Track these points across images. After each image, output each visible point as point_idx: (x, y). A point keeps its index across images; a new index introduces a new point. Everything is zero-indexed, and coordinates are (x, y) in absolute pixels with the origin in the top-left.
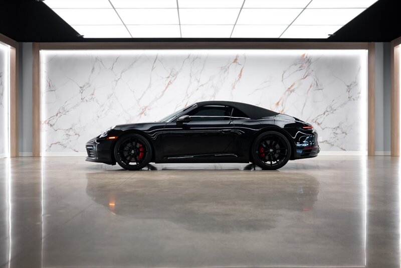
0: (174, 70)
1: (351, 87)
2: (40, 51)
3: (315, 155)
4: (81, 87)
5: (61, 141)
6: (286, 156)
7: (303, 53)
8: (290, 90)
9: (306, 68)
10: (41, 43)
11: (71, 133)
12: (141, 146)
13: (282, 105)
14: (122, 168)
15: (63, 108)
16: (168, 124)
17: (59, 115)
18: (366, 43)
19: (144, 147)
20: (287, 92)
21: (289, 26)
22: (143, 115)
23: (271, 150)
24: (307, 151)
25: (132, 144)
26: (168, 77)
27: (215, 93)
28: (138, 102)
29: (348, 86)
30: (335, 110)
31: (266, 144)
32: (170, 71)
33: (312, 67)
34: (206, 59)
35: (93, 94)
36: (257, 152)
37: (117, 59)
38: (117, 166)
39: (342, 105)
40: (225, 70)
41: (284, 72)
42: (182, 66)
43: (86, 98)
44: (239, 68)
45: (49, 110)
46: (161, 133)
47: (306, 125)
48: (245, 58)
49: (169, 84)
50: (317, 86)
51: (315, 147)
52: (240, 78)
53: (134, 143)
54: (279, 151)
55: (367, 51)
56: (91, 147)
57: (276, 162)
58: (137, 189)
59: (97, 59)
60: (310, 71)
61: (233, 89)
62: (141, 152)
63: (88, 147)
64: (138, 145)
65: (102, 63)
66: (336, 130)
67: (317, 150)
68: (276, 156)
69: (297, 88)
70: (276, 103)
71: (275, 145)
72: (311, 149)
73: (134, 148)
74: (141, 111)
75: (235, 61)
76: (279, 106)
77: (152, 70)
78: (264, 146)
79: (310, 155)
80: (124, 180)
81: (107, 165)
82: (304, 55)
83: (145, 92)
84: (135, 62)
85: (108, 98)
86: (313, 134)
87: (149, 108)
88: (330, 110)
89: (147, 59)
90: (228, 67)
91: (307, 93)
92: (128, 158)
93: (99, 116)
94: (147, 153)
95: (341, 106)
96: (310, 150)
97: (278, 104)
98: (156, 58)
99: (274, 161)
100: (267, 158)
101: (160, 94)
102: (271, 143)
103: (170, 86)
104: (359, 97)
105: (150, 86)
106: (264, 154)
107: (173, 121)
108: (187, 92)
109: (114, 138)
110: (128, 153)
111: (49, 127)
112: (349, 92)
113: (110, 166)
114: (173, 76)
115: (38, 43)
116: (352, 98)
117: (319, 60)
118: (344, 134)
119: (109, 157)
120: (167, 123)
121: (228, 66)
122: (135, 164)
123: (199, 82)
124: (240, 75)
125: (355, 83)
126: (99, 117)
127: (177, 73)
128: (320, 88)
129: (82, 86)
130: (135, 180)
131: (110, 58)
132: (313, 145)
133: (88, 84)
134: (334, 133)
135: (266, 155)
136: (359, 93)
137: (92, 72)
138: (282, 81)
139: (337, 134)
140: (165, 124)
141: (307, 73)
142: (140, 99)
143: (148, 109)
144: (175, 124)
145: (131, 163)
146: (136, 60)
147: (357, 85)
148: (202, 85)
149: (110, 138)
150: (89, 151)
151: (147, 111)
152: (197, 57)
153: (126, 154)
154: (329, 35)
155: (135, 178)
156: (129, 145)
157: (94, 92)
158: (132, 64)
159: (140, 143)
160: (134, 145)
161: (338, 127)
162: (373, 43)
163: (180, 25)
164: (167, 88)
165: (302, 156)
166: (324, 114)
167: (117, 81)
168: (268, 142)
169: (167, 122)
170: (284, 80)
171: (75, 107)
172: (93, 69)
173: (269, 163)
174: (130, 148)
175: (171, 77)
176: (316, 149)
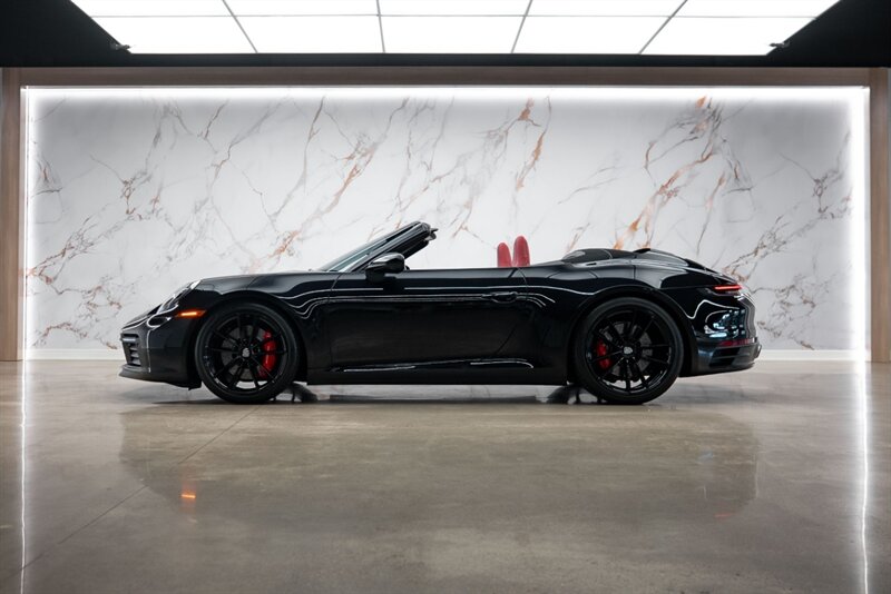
0: (365, 140)
1: (827, 182)
2: (22, 90)
3: (746, 364)
4: (126, 183)
5: (72, 321)
6: (669, 368)
7: (701, 97)
8: (667, 191)
9: (708, 134)
10: (23, 69)
11: (100, 299)
12: (269, 336)
13: (646, 231)
14: (214, 397)
15: (80, 236)
16: (341, 278)
17: (68, 253)
18: (864, 71)
19: (277, 339)
20: (659, 197)
21: (670, 18)
22: (285, 254)
23: (628, 350)
24: (724, 352)
25: (243, 330)
26: (351, 158)
27: (471, 199)
28: (273, 221)
29: (817, 181)
30: (785, 243)
31: (613, 332)
32: (354, 142)
33: (723, 131)
34: (449, 112)
35: (156, 201)
36: (589, 355)
37: (219, 110)
38: (204, 392)
39: (803, 230)
40: (497, 138)
41: (651, 145)
42: (388, 128)
43: (140, 211)
44: (534, 134)
45: (44, 240)
46: (324, 300)
47: (723, 282)
48: (550, 108)
49: (351, 175)
50: (737, 180)
51: (749, 341)
52: (536, 159)
53: (250, 328)
54: (650, 352)
55: (867, 90)
56: (133, 340)
57: (640, 382)
58: (238, 471)
59: (169, 111)
60: (718, 141)
61: (517, 188)
62: (270, 353)
63: (126, 340)
64: (262, 334)
65: (181, 121)
66: (788, 294)
67: (754, 349)
68: (642, 365)
69: (685, 185)
70: (630, 224)
71: (639, 334)
72: (734, 346)
73: (251, 341)
74: (280, 243)
75: (525, 115)
76: (637, 233)
77: (310, 138)
78: (609, 338)
79: (734, 363)
80: (212, 436)
81: (174, 387)
82: (702, 101)
83: (289, 196)
84: (266, 116)
85: (196, 210)
86: (740, 305)
87: (300, 236)
88: (771, 244)
89: (297, 110)
90: (507, 132)
91: (712, 197)
92: (233, 371)
93: (172, 254)
94: (284, 357)
95: (801, 232)
96: (735, 351)
97: (634, 226)
98: (320, 109)
99: (635, 380)
100: (616, 371)
101: (330, 202)
102: (627, 330)
103: (355, 180)
104: (845, 210)
105: (302, 181)
106: (607, 361)
107: (355, 270)
108: (398, 196)
109: (194, 313)
110: (234, 356)
111: (44, 283)
112: (820, 195)
113: (183, 392)
114: (364, 155)
115: (16, 69)
116: (829, 212)
117: (741, 113)
118: (808, 305)
119: (179, 367)
120: (341, 274)
121: (506, 127)
122: (251, 385)
123: (429, 168)
124: (537, 152)
125: (835, 172)
126: (170, 259)
127: (375, 146)
128: (744, 184)
129: (128, 179)
130: (240, 437)
131: (200, 108)
132: (741, 338)
133: (145, 174)
134: (782, 302)
135: (613, 363)
136: (848, 199)
137: (155, 142)
138: (646, 167)
139: (789, 304)
140: (334, 278)
141: (710, 147)
142: (277, 214)
143: (298, 239)
144: (363, 277)
145: (241, 385)
146: (267, 112)
147: (840, 177)
148: (439, 178)
149: (184, 314)
150: (128, 348)
151: (295, 244)
152: (426, 106)
153: (226, 359)
154: (772, 45)
155: (244, 431)
156: (236, 333)
157: (159, 195)
158: (258, 124)
159: (267, 328)
160: (250, 333)
161: (793, 287)
162: (882, 69)
163: (379, 15)
164: (346, 184)
165: (711, 365)
166: (756, 252)
167: (219, 167)
168: (620, 328)
169: (342, 271)
170: (650, 166)
171: (110, 231)
172: (158, 136)
173: (621, 384)
174: (238, 342)
175: (358, 156)
176: (750, 346)
